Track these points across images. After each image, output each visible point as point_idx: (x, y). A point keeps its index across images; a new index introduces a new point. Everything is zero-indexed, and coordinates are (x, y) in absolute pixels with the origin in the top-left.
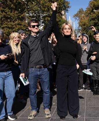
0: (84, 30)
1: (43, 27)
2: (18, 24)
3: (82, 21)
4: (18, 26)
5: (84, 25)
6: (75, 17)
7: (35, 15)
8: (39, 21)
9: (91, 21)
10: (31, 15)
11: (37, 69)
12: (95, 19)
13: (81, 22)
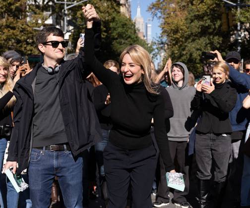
0: (174, 45)
1: (70, 36)
2: (6, 25)
3: (170, 20)
4: (6, 31)
5: (176, 31)
6: (153, 10)
7: (51, 3)
8: (60, 19)
9: (192, 21)
10: (41, 3)
11: (51, 153)
12: (203, 18)
13: (168, 24)
